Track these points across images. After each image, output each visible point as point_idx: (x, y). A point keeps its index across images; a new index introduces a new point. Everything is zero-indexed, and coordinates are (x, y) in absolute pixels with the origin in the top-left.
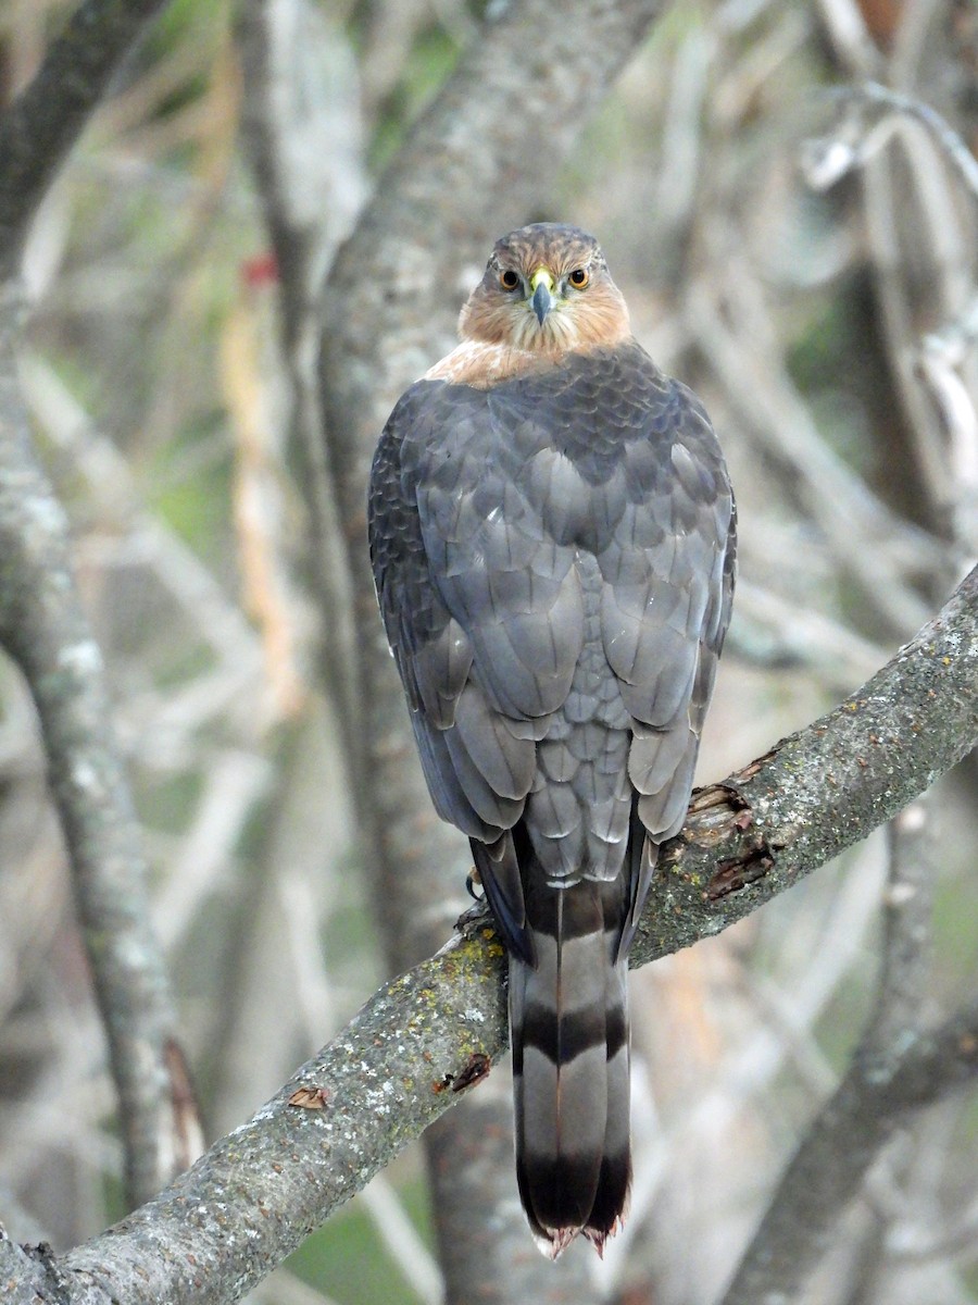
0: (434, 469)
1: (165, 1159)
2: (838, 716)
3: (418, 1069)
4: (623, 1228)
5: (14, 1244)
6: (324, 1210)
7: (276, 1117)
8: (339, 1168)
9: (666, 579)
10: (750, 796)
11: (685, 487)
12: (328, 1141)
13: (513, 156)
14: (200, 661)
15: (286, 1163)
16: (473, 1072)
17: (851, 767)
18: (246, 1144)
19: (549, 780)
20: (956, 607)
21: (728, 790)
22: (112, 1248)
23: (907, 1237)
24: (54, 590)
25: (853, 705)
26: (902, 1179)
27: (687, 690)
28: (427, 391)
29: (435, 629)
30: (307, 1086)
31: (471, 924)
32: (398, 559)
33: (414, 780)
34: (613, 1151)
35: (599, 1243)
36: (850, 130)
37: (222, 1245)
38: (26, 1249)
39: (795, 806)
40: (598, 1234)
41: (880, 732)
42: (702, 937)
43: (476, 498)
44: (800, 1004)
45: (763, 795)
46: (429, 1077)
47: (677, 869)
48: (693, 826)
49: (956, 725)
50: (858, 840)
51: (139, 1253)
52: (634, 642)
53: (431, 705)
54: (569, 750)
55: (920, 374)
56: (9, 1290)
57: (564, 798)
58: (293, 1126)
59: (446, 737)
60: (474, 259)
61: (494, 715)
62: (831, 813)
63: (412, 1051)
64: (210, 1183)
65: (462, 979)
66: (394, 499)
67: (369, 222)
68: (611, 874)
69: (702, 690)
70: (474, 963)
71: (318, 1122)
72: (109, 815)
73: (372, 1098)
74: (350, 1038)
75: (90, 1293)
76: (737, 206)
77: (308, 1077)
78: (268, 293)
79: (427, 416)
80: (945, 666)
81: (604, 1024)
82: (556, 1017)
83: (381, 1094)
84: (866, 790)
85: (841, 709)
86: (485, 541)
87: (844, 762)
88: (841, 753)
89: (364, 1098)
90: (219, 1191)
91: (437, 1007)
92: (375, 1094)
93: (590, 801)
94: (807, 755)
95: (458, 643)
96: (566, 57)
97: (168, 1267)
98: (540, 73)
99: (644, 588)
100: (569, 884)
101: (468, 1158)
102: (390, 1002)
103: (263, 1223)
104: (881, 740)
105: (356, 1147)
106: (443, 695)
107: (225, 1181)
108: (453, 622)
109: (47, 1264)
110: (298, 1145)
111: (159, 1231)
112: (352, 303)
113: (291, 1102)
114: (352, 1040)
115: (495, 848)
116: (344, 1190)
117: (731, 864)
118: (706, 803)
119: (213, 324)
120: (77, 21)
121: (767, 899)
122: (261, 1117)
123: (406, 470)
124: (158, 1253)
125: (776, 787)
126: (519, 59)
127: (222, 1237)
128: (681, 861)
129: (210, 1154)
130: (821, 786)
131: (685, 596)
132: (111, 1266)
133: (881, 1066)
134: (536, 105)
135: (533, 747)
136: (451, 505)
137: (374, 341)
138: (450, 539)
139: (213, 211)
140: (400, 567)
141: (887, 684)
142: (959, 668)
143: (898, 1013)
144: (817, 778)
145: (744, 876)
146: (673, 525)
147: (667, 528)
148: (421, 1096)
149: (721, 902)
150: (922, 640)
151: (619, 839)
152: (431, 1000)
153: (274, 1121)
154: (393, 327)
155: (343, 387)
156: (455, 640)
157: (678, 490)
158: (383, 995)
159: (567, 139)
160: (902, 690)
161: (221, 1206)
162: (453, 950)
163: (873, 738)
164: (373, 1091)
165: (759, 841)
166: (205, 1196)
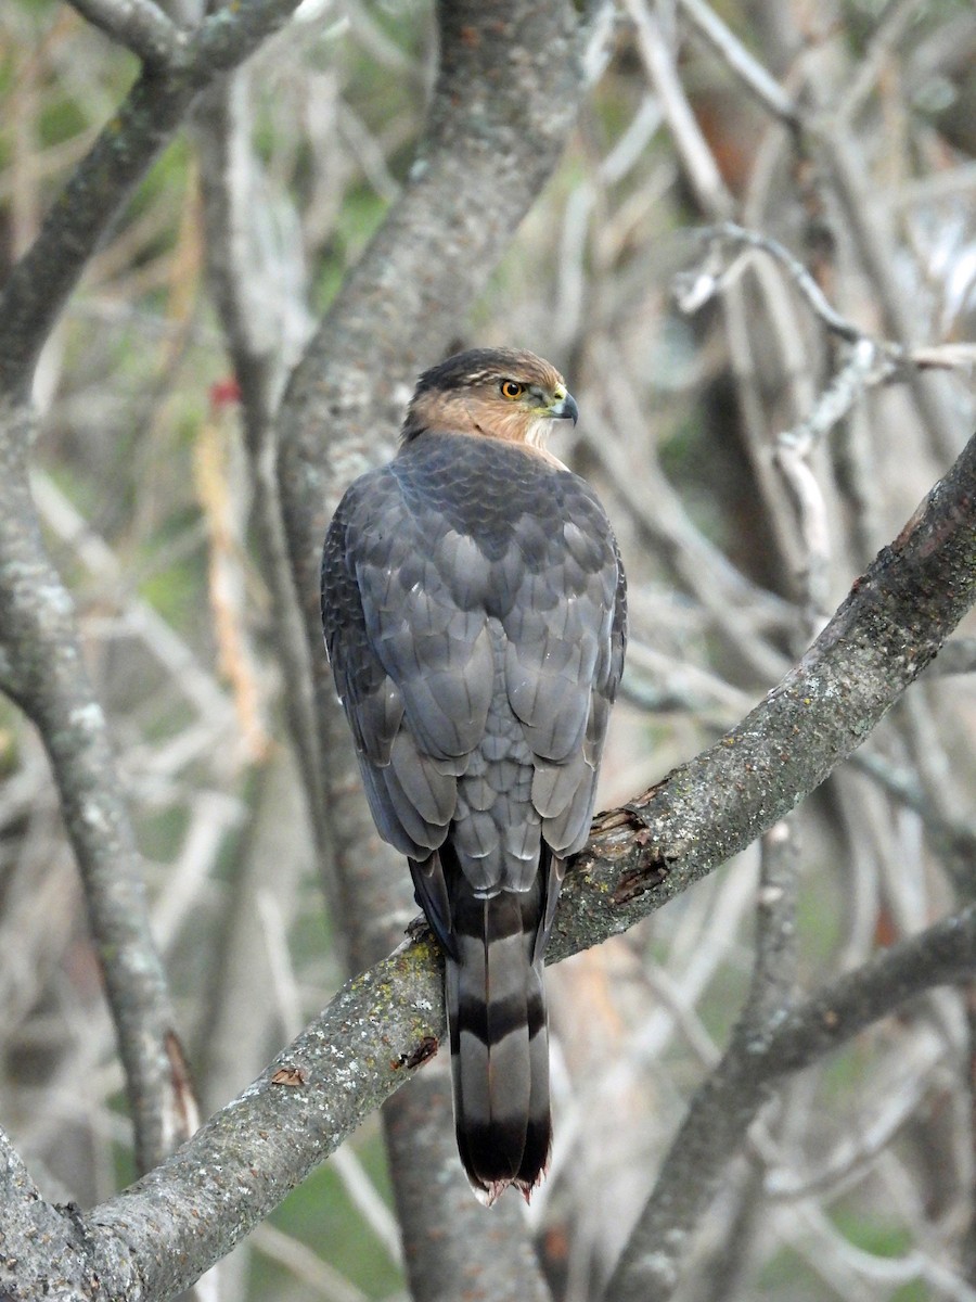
0: (369, 550)
1: (168, 1131)
2: (718, 750)
3: (378, 1051)
4: (546, 1179)
5: (47, 1205)
6: (303, 1169)
7: (262, 1094)
8: (315, 1134)
9: (560, 637)
10: (648, 817)
11: (575, 558)
12: (305, 1112)
13: (434, 293)
14: (185, 715)
15: (271, 1131)
16: (423, 1053)
17: (730, 791)
18: (237, 1117)
19: (472, 809)
20: (814, 657)
21: (629, 813)
22: (129, 1206)
23: (781, 1180)
24: (65, 660)
25: (732, 740)
26: (775, 1131)
27: (580, 729)
28: (368, 483)
29: (374, 684)
30: (287, 1067)
31: (419, 929)
32: (344, 625)
33: (362, 812)
34: (537, 1115)
35: (526, 1192)
36: (713, 263)
37: (220, 1201)
38: (58, 1208)
39: (685, 824)
40: (525, 1184)
41: (754, 762)
42: (611, 935)
43: (402, 573)
44: (685, 989)
45: (659, 816)
46: (386, 1058)
47: (588, 880)
48: (601, 844)
49: (817, 753)
50: (738, 851)
51: (151, 1208)
52: (533, 692)
53: (373, 748)
54: (488, 783)
55: (777, 464)
56: (44, 1243)
57: (485, 825)
58: (276, 1099)
59: (384, 772)
60: (404, 379)
61: (422, 755)
62: (715, 829)
63: (373, 1036)
64: (208, 1150)
65: (413, 975)
66: (341, 575)
67: (315, 350)
68: (527, 886)
69: (596, 729)
70: (422, 961)
71: (297, 1096)
72: (114, 846)
73: (341, 1075)
74: (321, 1026)
75: (112, 1243)
76: (615, 328)
77: (288, 1059)
78: (232, 411)
79: (365, 504)
80: (806, 705)
81: (526, 1009)
82: (485, 1006)
83: (348, 1072)
84: (744, 810)
85: (722, 744)
86: (410, 611)
87: (725, 787)
88: (722, 780)
89: (334, 1075)
90: (216, 1156)
91: (393, 998)
92: (344, 1072)
93: (507, 826)
94: (694, 782)
95: (392, 696)
96: (477, 209)
97: (175, 1219)
98: (455, 223)
99: (541, 645)
100: (491, 895)
101: (419, 1123)
102: (353, 996)
103: (254, 1182)
104: (755, 768)
105: (328, 1117)
106: (381, 739)
107: (221, 1147)
108: (388, 678)
109: (75, 1220)
110: (280, 1116)
111: (167, 1190)
112: (304, 418)
113: (274, 1081)
114: (323, 1028)
115: (426, 864)
116: (319, 1152)
117: (633, 874)
118: (611, 824)
119: (187, 436)
120: (71, 189)
121: (664, 902)
122: (249, 1094)
123: (349, 551)
124: (167, 1208)
125: (668, 809)
126: (437, 211)
127: (219, 1194)
128: (592, 873)
129: (208, 1126)
130: (706, 808)
131: (577, 651)
132: (128, 1220)
133: (758, 1038)
134: (452, 250)
135: (454, 782)
136: (382, 579)
137: (324, 449)
138: (382, 609)
139: (186, 341)
140: (345, 631)
141: (758, 722)
142: (818, 707)
143: (772, 993)
144: (703, 801)
145: (644, 883)
146: (565, 591)
147: (560, 594)
148: (381, 1073)
149: (625, 906)
150: (787, 685)
151: (532, 857)
152: (388, 993)
153: (260, 1097)
154: (338, 437)
155: (299, 488)
156: (390, 693)
157: (569, 560)
158: (348, 991)
159: (479, 277)
160: (771, 726)
161: (218, 1168)
162: (404, 951)
163: (748, 766)
164: (341, 1069)
165: (656, 854)
166: (205, 1161)
